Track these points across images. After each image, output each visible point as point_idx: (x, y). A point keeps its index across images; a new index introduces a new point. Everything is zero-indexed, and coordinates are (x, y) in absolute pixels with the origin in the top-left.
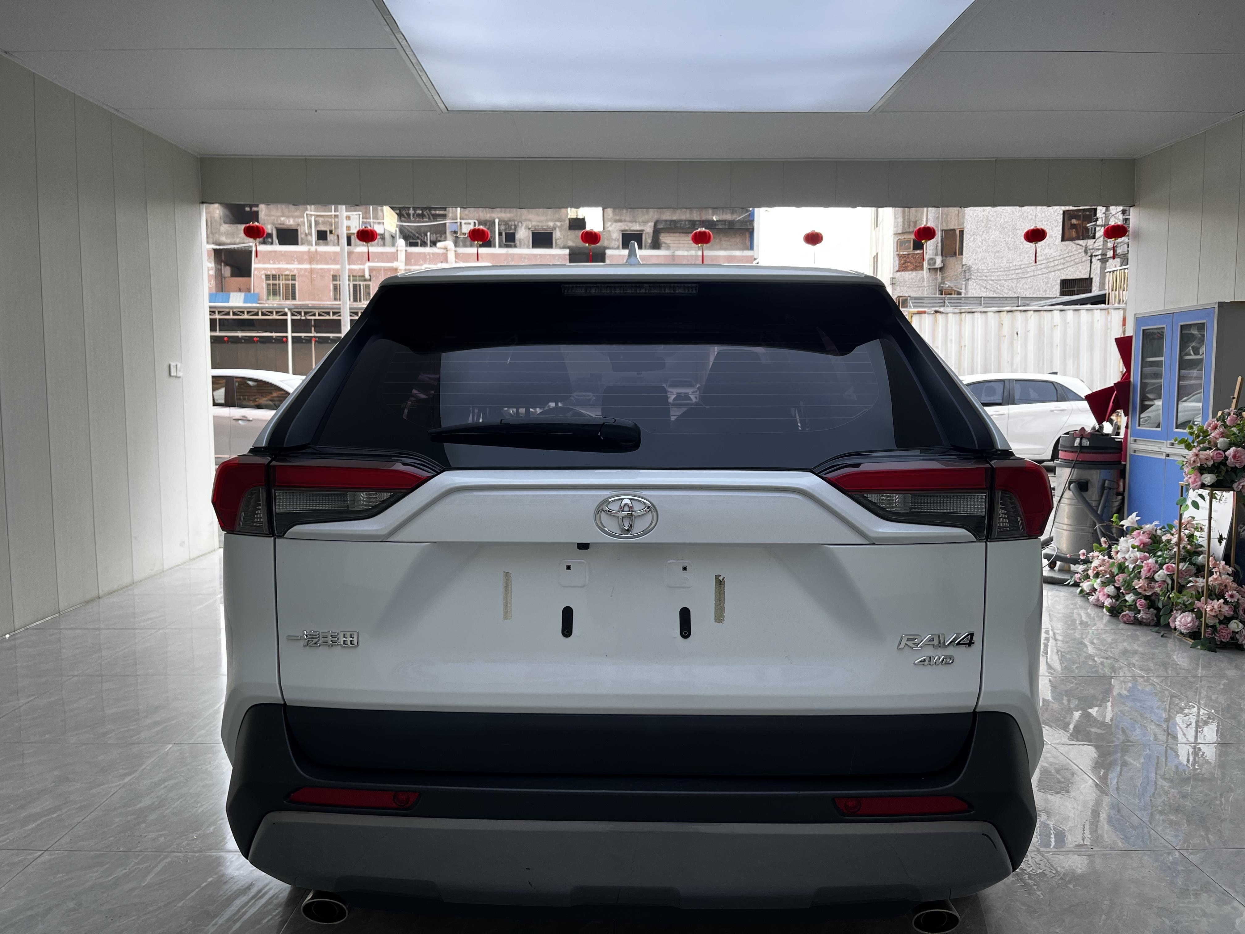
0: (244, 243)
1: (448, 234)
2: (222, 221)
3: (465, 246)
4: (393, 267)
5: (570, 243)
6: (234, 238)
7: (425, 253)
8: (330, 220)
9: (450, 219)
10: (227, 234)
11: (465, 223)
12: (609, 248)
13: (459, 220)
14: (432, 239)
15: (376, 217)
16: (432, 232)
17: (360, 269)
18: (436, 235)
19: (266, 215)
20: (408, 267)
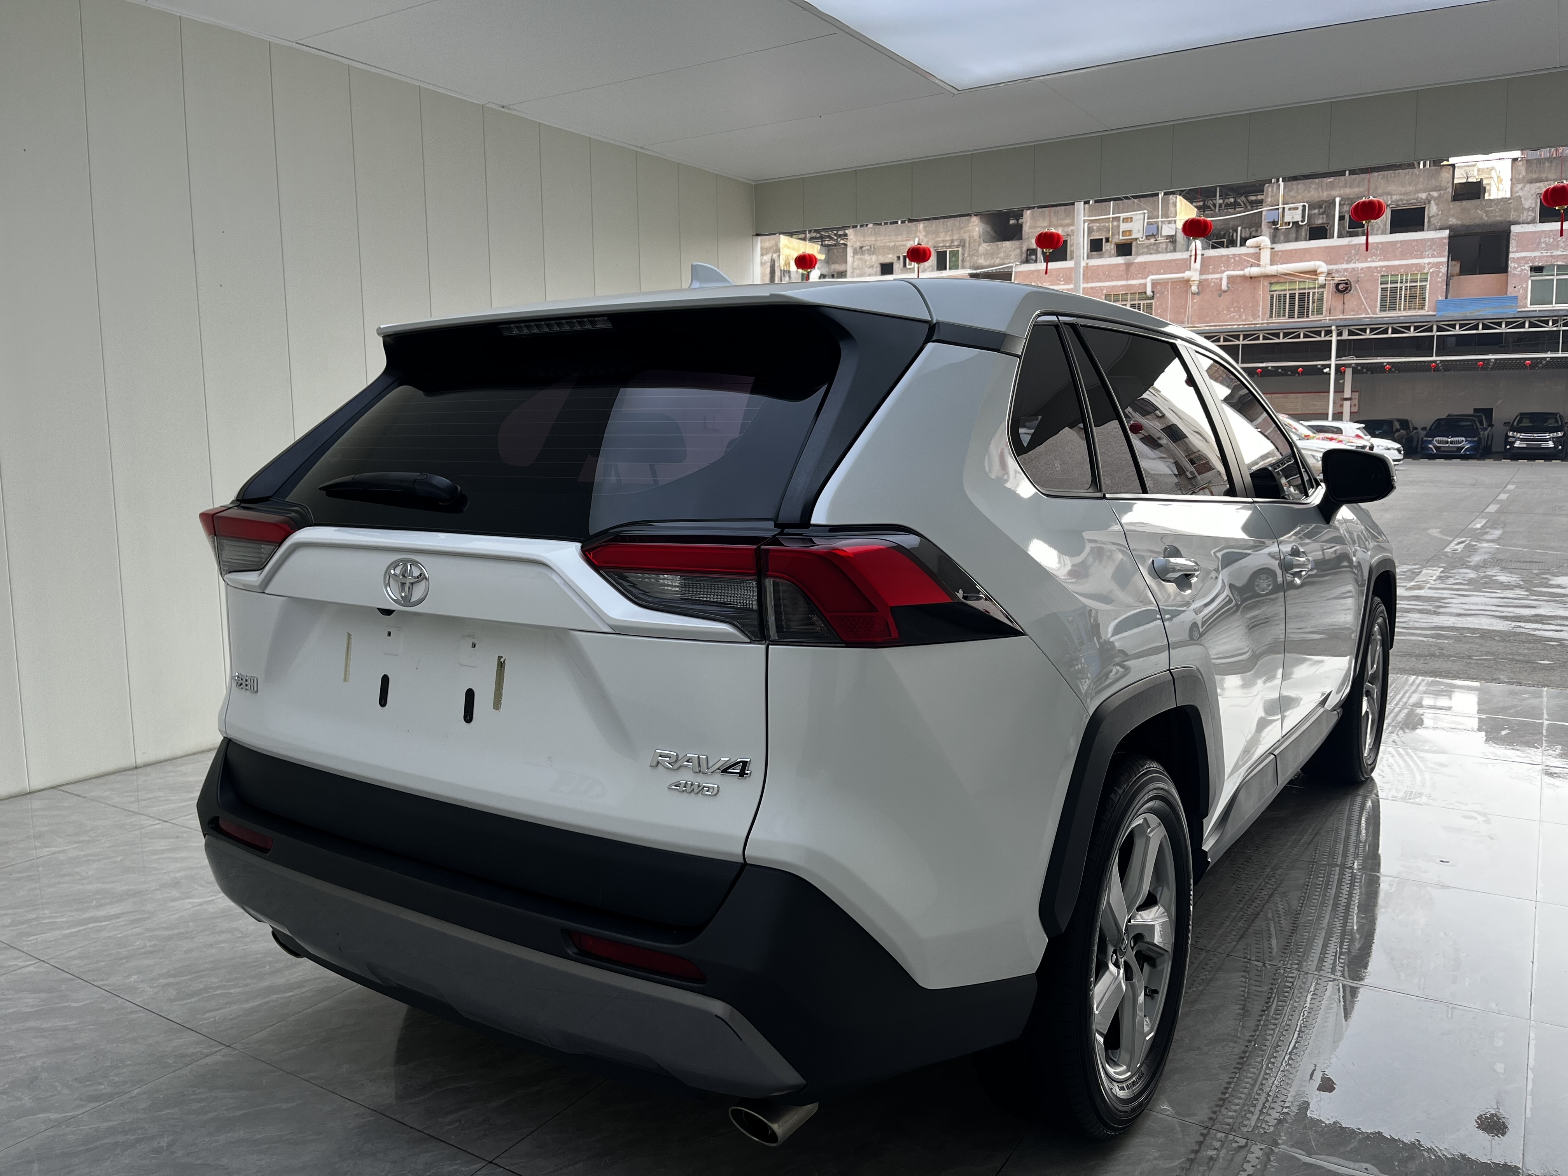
0: (1005, 264)
1: (1264, 227)
2: (982, 240)
3: (1288, 240)
4: (1183, 278)
5: (1453, 221)
6: (993, 259)
7: (1228, 256)
8: (1107, 225)
9: (1267, 206)
10: (986, 255)
11: (1290, 209)
12: (1517, 223)
13: (1281, 206)
14: (1243, 236)
15: (1165, 215)
16: (1245, 226)
17: (1140, 284)
18: (1249, 229)
19: (1031, 227)
20: (1204, 277)
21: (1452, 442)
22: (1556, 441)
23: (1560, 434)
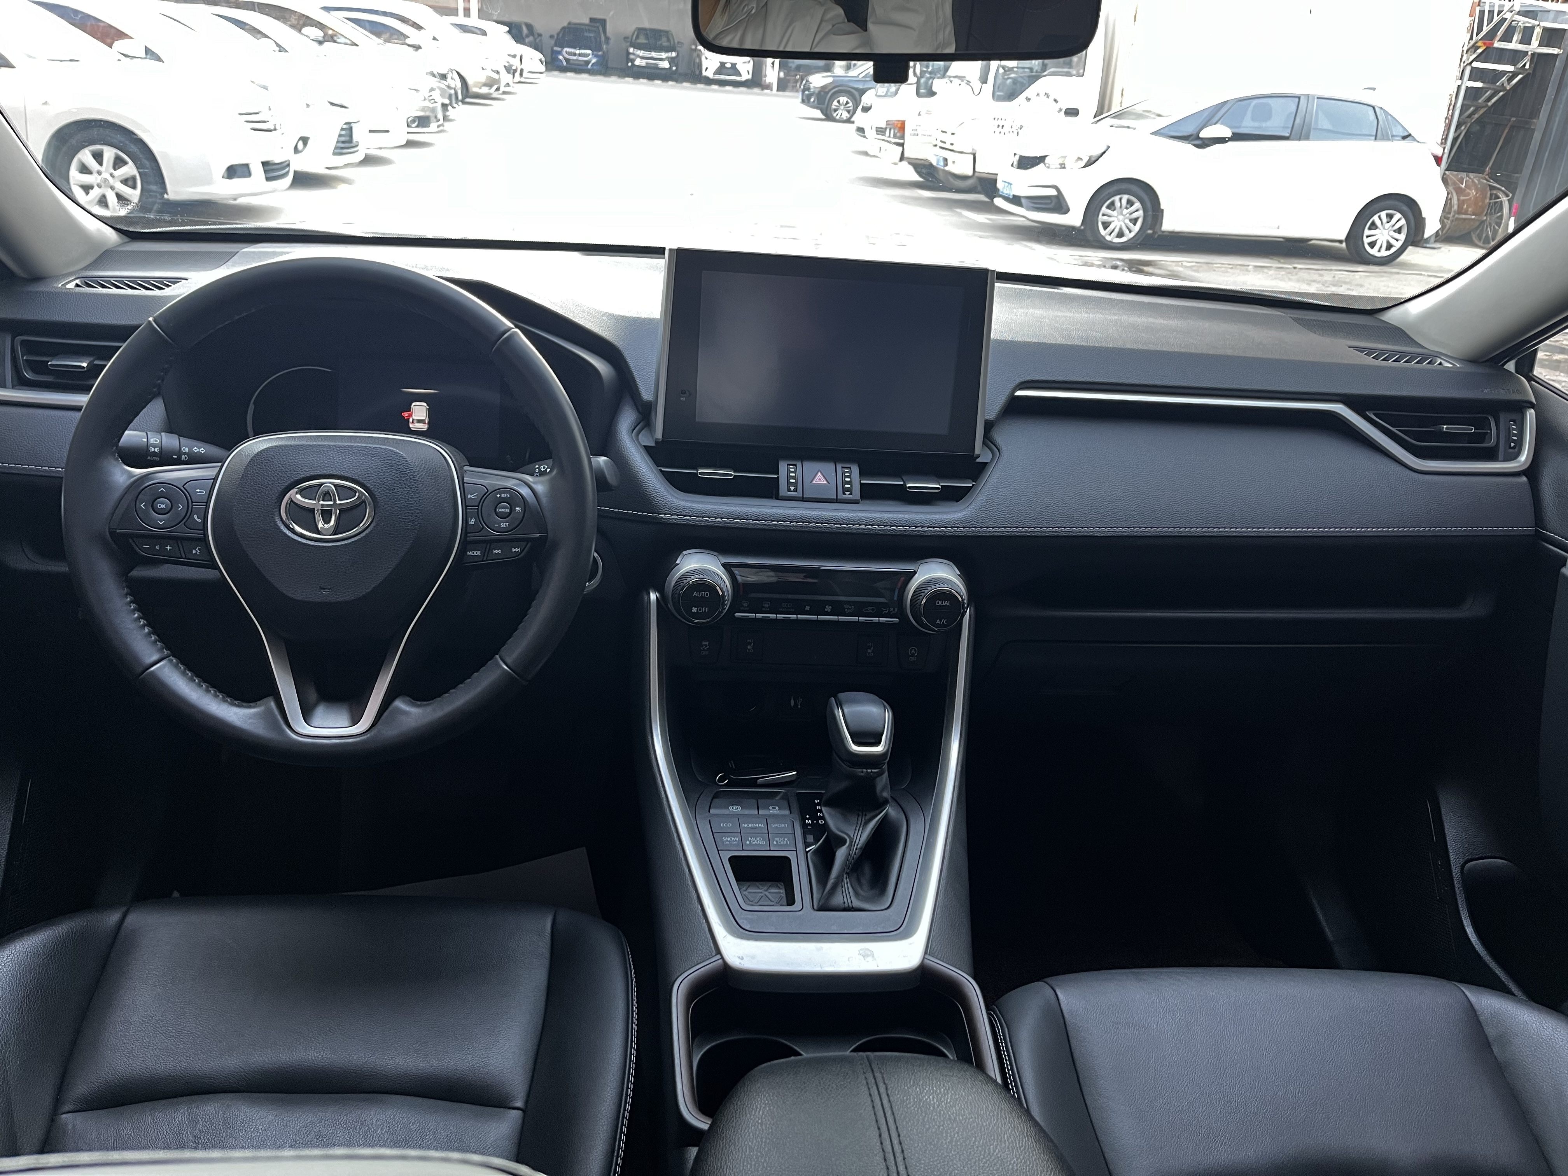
21: (580, 55)
22: (671, 60)
23: (674, 54)
